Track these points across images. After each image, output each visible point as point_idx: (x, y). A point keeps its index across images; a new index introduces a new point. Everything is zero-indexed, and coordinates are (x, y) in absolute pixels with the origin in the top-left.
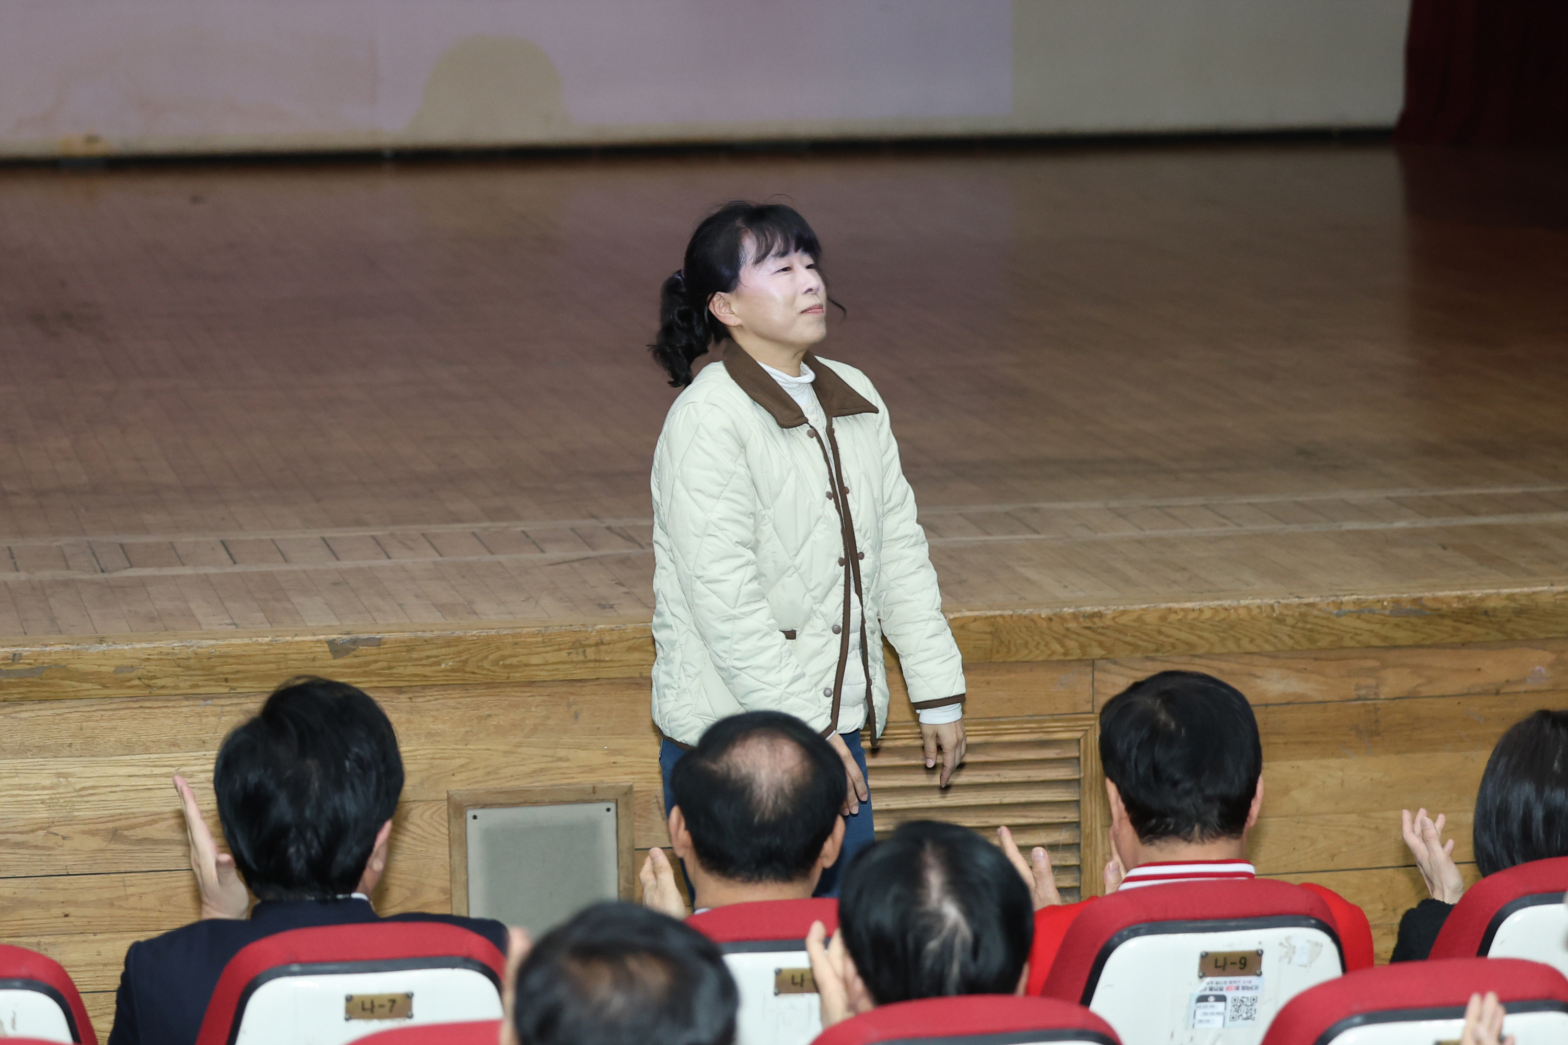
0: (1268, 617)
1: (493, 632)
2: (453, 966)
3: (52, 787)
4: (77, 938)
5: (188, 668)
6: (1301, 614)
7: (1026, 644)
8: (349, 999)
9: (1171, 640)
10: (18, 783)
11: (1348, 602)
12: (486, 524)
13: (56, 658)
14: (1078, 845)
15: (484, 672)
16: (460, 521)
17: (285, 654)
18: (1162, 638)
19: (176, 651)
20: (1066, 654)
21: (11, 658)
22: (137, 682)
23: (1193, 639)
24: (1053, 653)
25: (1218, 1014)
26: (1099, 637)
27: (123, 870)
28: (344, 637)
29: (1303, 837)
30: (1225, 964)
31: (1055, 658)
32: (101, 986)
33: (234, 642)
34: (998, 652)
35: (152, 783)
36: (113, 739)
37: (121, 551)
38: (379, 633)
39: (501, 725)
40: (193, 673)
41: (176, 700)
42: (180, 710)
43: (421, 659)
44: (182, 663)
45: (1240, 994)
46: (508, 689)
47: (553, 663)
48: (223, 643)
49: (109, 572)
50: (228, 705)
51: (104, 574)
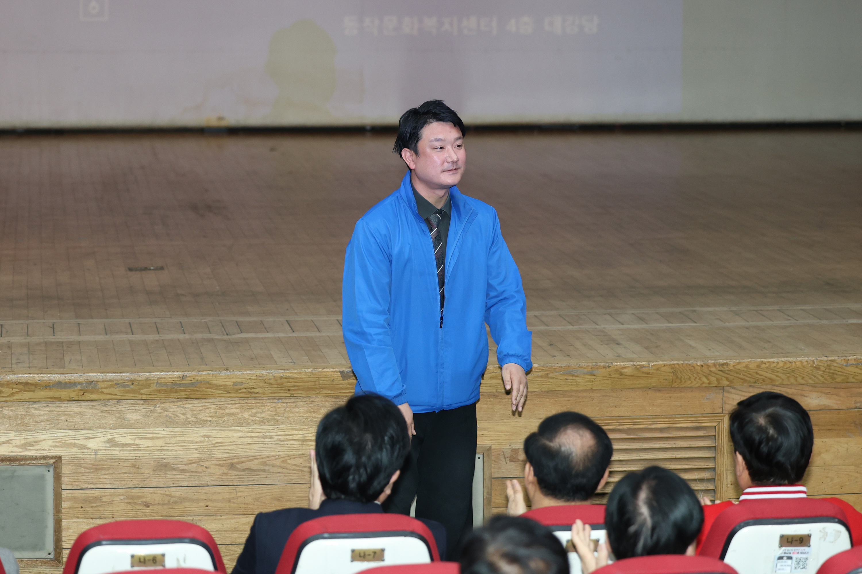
0: (811, 366)
2: (405, 535)
3: (201, 442)
4: (212, 517)
5: (270, 384)
6: (828, 365)
7: (690, 379)
8: (353, 551)
9: (762, 377)
10: (184, 440)
11: (851, 360)
13: (204, 377)
14: (714, 479)
17: (319, 378)
18: (759, 377)
19: (264, 375)
20: (709, 383)
21: (182, 377)
22: (244, 390)
23: (773, 377)
24: (703, 383)
25: (788, 566)
26: (726, 375)
27: (235, 484)
29: (827, 477)
30: (792, 541)
31: (704, 385)
32: (224, 542)
33: (293, 371)
34: (675, 382)
35: (250, 441)
36: (232, 419)
37: (236, 324)
40: (272, 386)
41: (263, 400)
42: (266, 404)
44: (267, 381)
45: (799, 556)
48: (288, 371)
49: (230, 335)
50: (290, 403)
51: (228, 336)
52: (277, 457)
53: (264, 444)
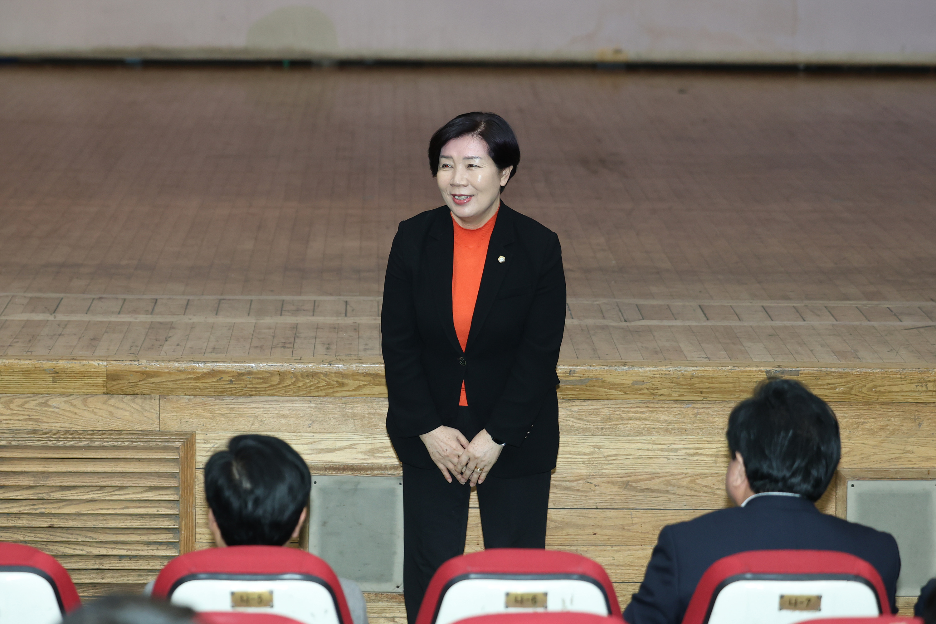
1: (869, 370)
2: (848, 579)
3: (590, 454)
4: (601, 548)
5: (678, 384)
8: (782, 597)
10: (569, 450)
12: (865, 302)
13: (596, 374)
15: (863, 395)
16: (848, 299)
17: (738, 378)
19: (671, 373)
21: (569, 372)
22: (646, 391)
27: (631, 507)
28: (776, 369)
32: (619, 579)
33: (707, 369)
35: (651, 454)
36: (630, 426)
37: (637, 308)
38: (798, 368)
39: (872, 429)
40: (681, 387)
41: (669, 403)
42: (671, 409)
43: (824, 385)
44: (675, 380)
46: (878, 406)
47: (907, 392)
48: (701, 369)
49: (630, 322)
50: (702, 408)
51: (626, 323)
52: (684, 475)
53: (669, 459)
